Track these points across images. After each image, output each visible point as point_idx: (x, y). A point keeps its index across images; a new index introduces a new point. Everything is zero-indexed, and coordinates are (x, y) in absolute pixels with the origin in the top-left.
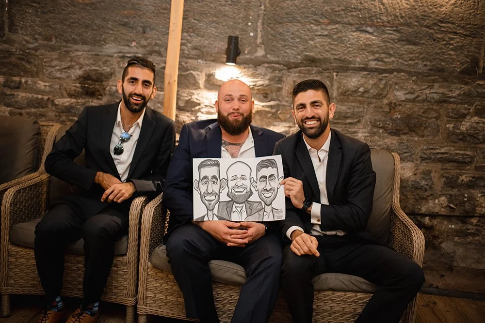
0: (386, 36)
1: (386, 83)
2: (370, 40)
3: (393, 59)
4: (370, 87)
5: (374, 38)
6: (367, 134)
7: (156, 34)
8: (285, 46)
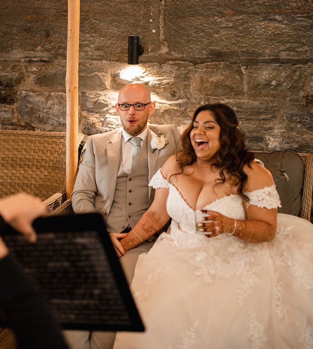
0: (296, 24)
1: (301, 74)
2: (279, 30)
3: (306, 48)
4: (282, 80)
5: (283, 26)
6: (283, 130)
7: (59, 37)
8: (189, 41)
